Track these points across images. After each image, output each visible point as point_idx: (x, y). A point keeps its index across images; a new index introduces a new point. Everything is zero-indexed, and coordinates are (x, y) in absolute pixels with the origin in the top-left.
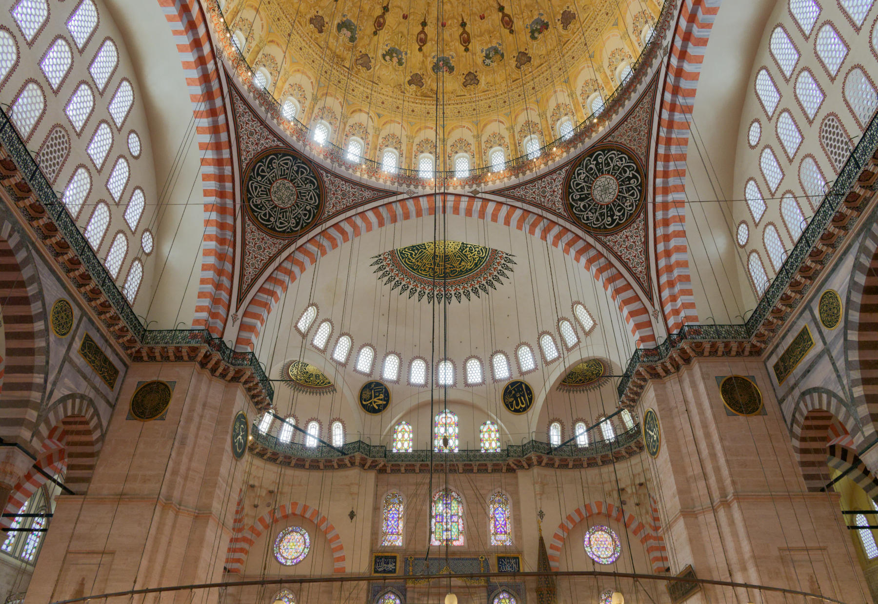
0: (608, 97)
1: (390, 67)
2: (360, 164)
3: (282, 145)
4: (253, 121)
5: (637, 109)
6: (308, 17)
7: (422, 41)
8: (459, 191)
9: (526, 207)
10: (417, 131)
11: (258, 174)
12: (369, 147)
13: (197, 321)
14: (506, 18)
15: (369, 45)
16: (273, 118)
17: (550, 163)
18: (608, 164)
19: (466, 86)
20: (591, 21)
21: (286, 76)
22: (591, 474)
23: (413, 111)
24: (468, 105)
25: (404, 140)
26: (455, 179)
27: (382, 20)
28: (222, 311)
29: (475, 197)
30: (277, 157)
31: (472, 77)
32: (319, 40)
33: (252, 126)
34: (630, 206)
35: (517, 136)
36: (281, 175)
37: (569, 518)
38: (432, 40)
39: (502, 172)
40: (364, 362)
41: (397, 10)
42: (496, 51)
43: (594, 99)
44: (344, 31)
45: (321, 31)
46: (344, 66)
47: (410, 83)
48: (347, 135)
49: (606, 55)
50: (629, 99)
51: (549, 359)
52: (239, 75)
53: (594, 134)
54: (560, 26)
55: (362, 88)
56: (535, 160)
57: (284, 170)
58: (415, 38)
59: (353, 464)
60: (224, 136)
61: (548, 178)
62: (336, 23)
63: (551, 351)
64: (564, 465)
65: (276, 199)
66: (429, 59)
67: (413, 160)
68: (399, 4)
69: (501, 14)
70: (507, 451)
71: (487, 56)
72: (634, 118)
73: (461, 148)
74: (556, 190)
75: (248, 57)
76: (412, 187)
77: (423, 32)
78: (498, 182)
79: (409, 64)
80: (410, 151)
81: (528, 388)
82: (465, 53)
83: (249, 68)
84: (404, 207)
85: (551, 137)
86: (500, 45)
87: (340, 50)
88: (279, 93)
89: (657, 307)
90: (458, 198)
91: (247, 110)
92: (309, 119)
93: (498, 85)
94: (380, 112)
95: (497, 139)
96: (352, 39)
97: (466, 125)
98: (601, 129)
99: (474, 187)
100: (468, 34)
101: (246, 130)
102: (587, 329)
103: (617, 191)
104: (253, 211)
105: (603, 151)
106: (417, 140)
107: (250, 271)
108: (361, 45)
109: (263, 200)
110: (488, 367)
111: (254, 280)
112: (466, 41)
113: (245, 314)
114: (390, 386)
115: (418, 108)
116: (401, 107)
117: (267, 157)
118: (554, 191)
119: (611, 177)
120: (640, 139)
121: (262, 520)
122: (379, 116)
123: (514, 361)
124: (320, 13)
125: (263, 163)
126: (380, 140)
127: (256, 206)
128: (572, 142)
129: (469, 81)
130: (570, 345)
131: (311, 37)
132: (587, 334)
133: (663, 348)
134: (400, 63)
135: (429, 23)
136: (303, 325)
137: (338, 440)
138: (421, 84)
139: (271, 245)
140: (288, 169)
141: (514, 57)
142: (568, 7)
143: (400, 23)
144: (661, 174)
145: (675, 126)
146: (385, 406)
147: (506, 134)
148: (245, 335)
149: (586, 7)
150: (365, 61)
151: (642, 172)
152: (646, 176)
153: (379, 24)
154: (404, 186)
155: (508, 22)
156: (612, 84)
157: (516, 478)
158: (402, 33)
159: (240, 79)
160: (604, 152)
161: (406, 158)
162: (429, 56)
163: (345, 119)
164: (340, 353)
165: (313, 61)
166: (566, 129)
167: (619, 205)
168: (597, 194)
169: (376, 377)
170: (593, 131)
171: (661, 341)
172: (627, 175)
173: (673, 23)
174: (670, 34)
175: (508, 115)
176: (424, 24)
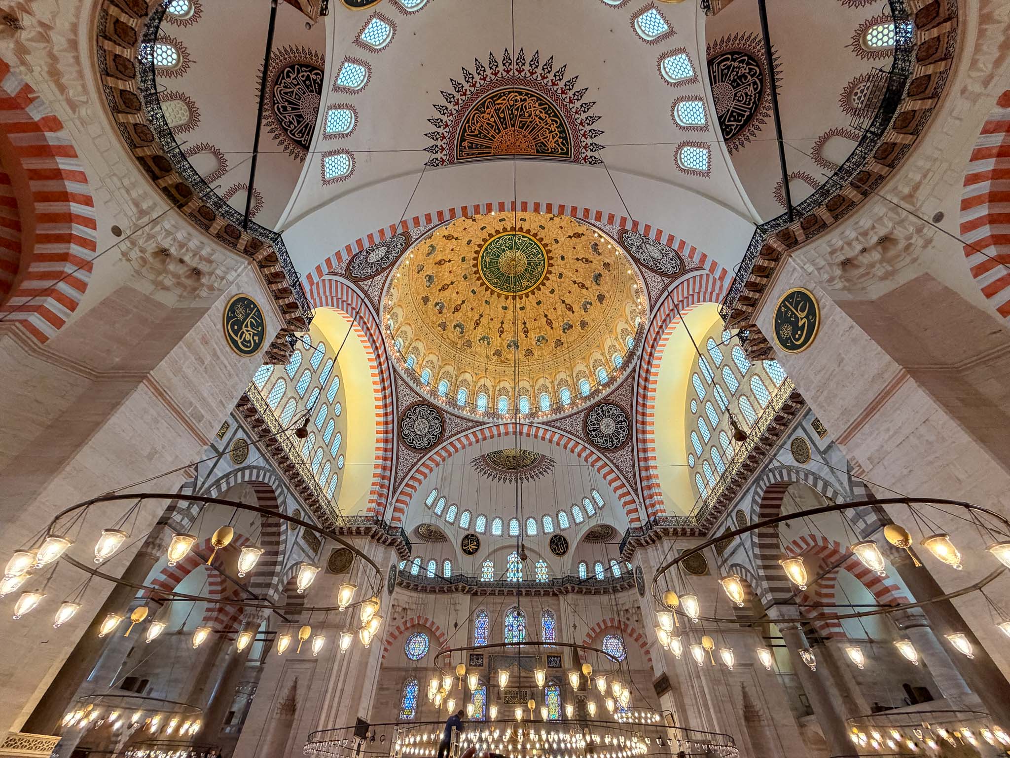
0: (609, 372)
2: (466, 406)
8: (523, 421)
9: (562, 432)
12: (470, 394)
13: (369, 510)
14: (549, 321)
16: (417, 385)
17: (575, 408)
19: (526, 357)
20: (597, 328)
21: (424, 357)
22: (605, 598)
23: (496, 371)
24: (527, 367)
26: (521, 413)
28: (383, 501)
29: (532, 426)
33: (406, 391)
35: (556, 387)
36: (420, 417)
37: (593, 629)
39: (547, 411)
40: (464, 521)
42: (544, 338)
43: (600, 370)
44: (458, 328)
45: (444, 330)
46: (457, 347)
47: (494, 355)
48: (458, 388)
49: (606, 347)
50: (620, 378)
51: (577, 522)
52: (400, 365)
53: (600, 394)
54: (579, 328)
55: (466, 358)
56: (566, 405)
57: (423, 413)
58: (497, 330)
59: (457, 590)
60: (389, 400)
61: (574, 417)
63: (579, 518)
64: (588, 592)
65: (417, 430)
66: (505, 341)
68: (488, 313)
70: (552, 583)
71: (538, 340)
73: (523, 393)
75: (403, 351)
78: (545, 417)
80: (494, 396)
81: (565, 539)
83: (404, 358)
84: (491, 431)
85: (576, 392)
87: (455, 339)
88: (420, 368)
89: (642, 501)
90: (522, 426)
92: (437, 381)
93: (545, 357)
94: (477, 372)
96: (462, 332)
97: (527, 379)
98: (604, 392)
102: (600, 506)
104: (404, 438)
106: (498, 388)
107: (401, 474)
108: (467, 335)
110: (541, 526)
111: (403, 479)
112: (526, 332)
113: (397, 501)
114: (479, 536)
115: (498, 368)
116: (489, 368)
117: (413, 407)
118: (578, 424)
121: (398, 628)
122: (476, 374)
123: (556, 523)
124: (445, 321)
126: (477, 389)
127: (406, 435)
128: (588, 398)
129: (528, 354)
130: (590, 514)
132: (601, 509)
133: (644, 528)
134: (489, 344)
135: (505, 322)
136: (429, 502)
137: (447, 574)
139: (412, 457)
140: (425, 412)
144: (640, 422)
145: (646, 398)
146: (477, 550)
147: (549, 385)
148: (397, 514)
149: (594, 320)
150: (469, 344)
151: (628, 419)
152: (631, 421)
153: (477, 324)
154: (490, 418)
155: (550, 323)
156: (611, 364)
157: (559, 600)
159: (401, 368)
160: (606, 405)
161: (491, 401)
163: (457, 378)
164: (450, 516)
168: (603, 428)
169: (471, 532)
170: (599, 392)
171: (643, 523)
173: (642, 345)
174: (640, 350)
175: (550, 374)
176: (502, 323)
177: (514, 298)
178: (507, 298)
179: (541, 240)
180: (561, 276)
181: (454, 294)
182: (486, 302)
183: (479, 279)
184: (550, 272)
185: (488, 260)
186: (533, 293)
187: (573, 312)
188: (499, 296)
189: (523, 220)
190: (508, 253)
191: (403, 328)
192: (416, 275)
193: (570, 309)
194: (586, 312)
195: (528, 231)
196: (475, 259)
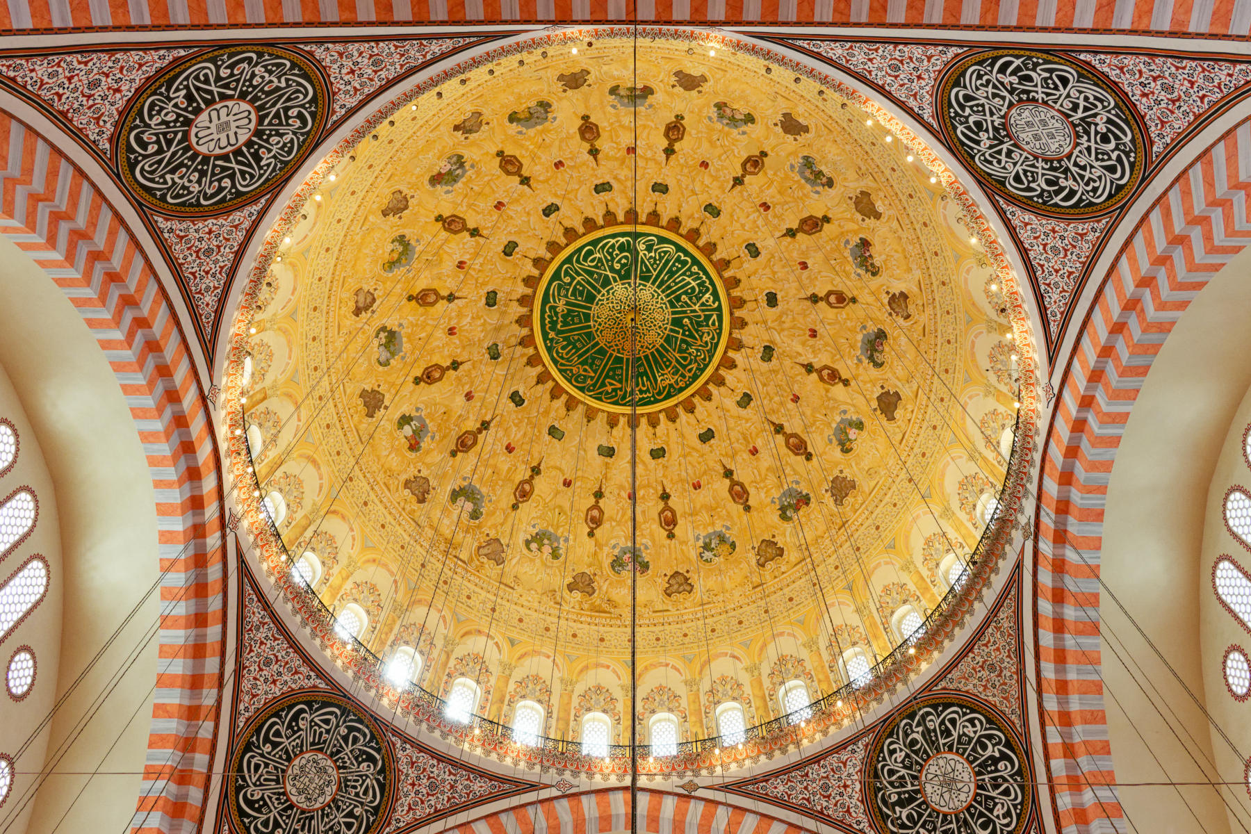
0: (929, 612)
1: (538, 561)
2: (471, 727)
3: (323, 686)
4: (276, 639)
5: (990, 630)
6: (403, 478)
7: (595, 522)
8: (658, 783)
9: (793, 818)
10: (581, 671)
11: (267, 740)
12: (490, 697)
14: (738, 488)
15: (502, 524)
16: (314, 635)
17: (832, 729)
18: (947, 733)
19: (669, 595)
20: (882, 493)
21: (351, 569)
23: (574, 636)
24: (674, 626)
25: (557, 689)
26: (651, 760)
27: (527, 487)
29: (689, 797)
30: (311, 708)
31: (680, 579)
32: (417, 514)
33: (272, 648)
34: (1004, 816)
35: (767, 683)
36: (313, 744)
38: (611, 519)
39: (740, 747)
41: (554, 472)
42: (722, 539)
43: (904, 617)
46: (455, 557)
48: (449, 675)
49: (917, 543)
50: (971, 612)
52: (263, 559)
53: (912, 676)
54: (829, 500)
55: (484, 593)
56: (803, 725)
57: (321, 733)
58: (583, 515)
60: (211, 665)
61: (833, 760)
62: (449, 489)
65: (294, 791)
66: (606, 550)
67: (572, 724)
68: (558, 464)
69: (727, 482)
72: (986, 645)
73: (661, 704)
74: (849, 783)
75: (285, 535)
76: (567, 775)
77: (596, 506)
78: (733, 767)
79: (571, 557)
80: (566, 708)
82: (668, 541)
83: (284, 549)
85: (830, 684)
86: (728, 528)
87: (454, 534)
88: (333, 596)
90: (657, 797)
91: (267, 620)
92: (383, 643)
93: (727, 595)
94: (514, 635)
95: (728, 687)
96: (475, 515)
97: (672, 662)
98: (924, 666)
99: (689, 775)
100: (673, 512)
101: (258, 655)
103: (972, 786)
104: (242, 814)
105: (935, 707)
106: (580, 688)
108: (489, 524)
109: (267, 793)
112: (669, 523)
115: (583, 630)
116: (553, 628)
117: (291, 707)
118: (845, 786)
119: (957, 758)
120: (1005, 684)
122: (512, 642)
124: (424, 473)
125: (280, 717)
126: (512, 686)
127: (250, 803)
129: (676, 587)
131: (404, 509)
134: (555, 555)
135: (607, 494)
138: (590, 590)
140: (328, 732)
141: (753, 548)
142: (841, 472)
143: (557, 493)
144: (1060, 751)
145: (1069, 659)
147: (745, 678)
149: (872, 471)
150: (494, 551)
152: (1029, 754)
153: (523, 493)
154: (553, 771)
155: (740, 494)
156: (935, 590)
158: (560, 507)
159: (265, 566)
160: (936, 710)
161: (558, 720)
162: (606, 545)
163: (450, 647)
165: (402, 547)
166: (859, 669)
167: (981, 815)
168: (932, 792)
170: (909, 670)
172: (989, 752)
173: (1033, 488)
174: (1029, 506)
175: (746, 645)
176: (599, 495)
177: (633, 423)
178: (613, 422)
179: (710, 249)
180: (768, 353)
181: (460, 400)
182: (553, 431)
183: (533, 361)
184: (736, 345)
185: (561, 306)
186: (691, 410)
187: (809, 457)
188: (590, 415)
189: (661, 188)
190: (620, 290)
191: (291, 467)
192: (350, 321)
193: (799, 447)
194: (846, 451)
195: (675, 224)
196: (525, 301)
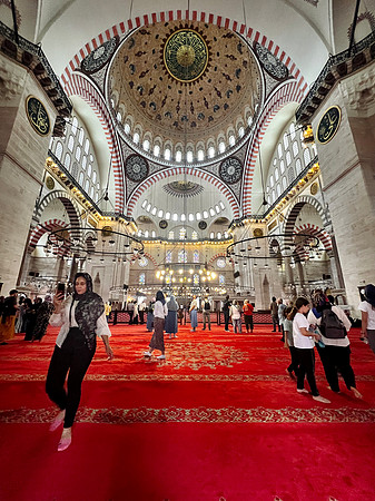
1: (167, 119)
2: (159, 157)
3: (135, 153)
4: (126, 146)
5: (243, 147)
6: (140, 102)
7: (178, 109)
9: (208, 173)
10: (176, 143)
11: (129, 163)
12: (161, 150)
13: (116, 210)
14: (206, 103)
15: (160, 111)
18: (233, 163)
19: (192, 127)
25: (172, 147)
27: (164, 101)
28: (122, 206)
30: (134, 157)
31: (194, 123)
32: (144, 110)
34: (238, 177)
35: (207, 147)
36: (135, 163)
37: (214, 257)
38: (181, 109)
40: (160, 214)
41: (170, 97)
42: (202, 115)
43: (231, 138)
44: (152, 106)
45: (144, 107)
46: (152, 119)
47: (174, 125)
48: (154, 145)
49: (237, 122)
50: (241, 143)
51: (212, 215)
53: (230, 153)
54: (223, 109)
55: (158, 127)
61: (215, 165)
62: (149, 103)
65: (134, 170)
67: (175, 154)
69: (204, 101)
71: (199, 116)
72: (242, 150)
74: (217, 169)
76: (174, 165)
77: (178, 106)
79: (174, 118)
81: (206, 223)
82: (192, 114)
84: (172, 172)
86: (204, 112)
87: (151, 114)
88: (133, 133)
89: (241, 207)
90: (188, 169)
91: (124, 143)
92: (142, 141)
95: (201, 147)
96: (155, 109)
97: (192, 141)
98: (232, 151)
99: (193, 165)
100: (193, 107)
101: (125, 150)
102: (223, 209)
103: (234, 172)
104: (128, 175)
105: (232, 158)
106: (176, 146)
107: (129, 193)
109: (131, 171)
110: (195, 216)
111: (130, 196)
112: (192, 110)
113: (129, 206)
114: (167, 221)
115: (176, 134)
119: (233, 167)
120: (243, 157)
122: (164, 137)
123: (202, 215)
125: (130, 159)
126: (164, 146)
128: (223, 154)
130: (218, 212)
131: (141, 110)
133: (240, 220)
134: (171, 117)
136: (144, 206)
137: (154, 236)
138: (177, 125)
139: (134, 184)
140: (137, 160)
141: (208, 118)
142: (227, 102)
143: (170, 103)
144: (247, 169)
145: (253, 156)
146: (166, 227)
147: (204, 146)
148: (129, 212)
150: (159, 117)
151: (242, 167)
158: (171, 106)
162: (180, 115)
163: (153, 139)
164: (154, 212)
165: (142, 119)
166: (222, 148)
167: (235, 176)
168: (229, 172)
169: (164, 219)
171: (241, 217)
172: (238, 167)
173: (256, 124)
174: (254, 127)
175: (205, 139)
176: (179, 103)
177: (186, 84)
178: (182, 84)
179: (205, 37)
180: (216, 69)
181: (149, 80)
182: (169, 87)
183: (164, 68)
184: (209, 65)
185: (170, 53)
186: (198, 82)
187: (221, 97)
188: (177, 82)
190: (183, 47)
191: (120, 106)
192: (124, 65)
194: (228, 98)
195: (197, 29)
196: (162, 51)
